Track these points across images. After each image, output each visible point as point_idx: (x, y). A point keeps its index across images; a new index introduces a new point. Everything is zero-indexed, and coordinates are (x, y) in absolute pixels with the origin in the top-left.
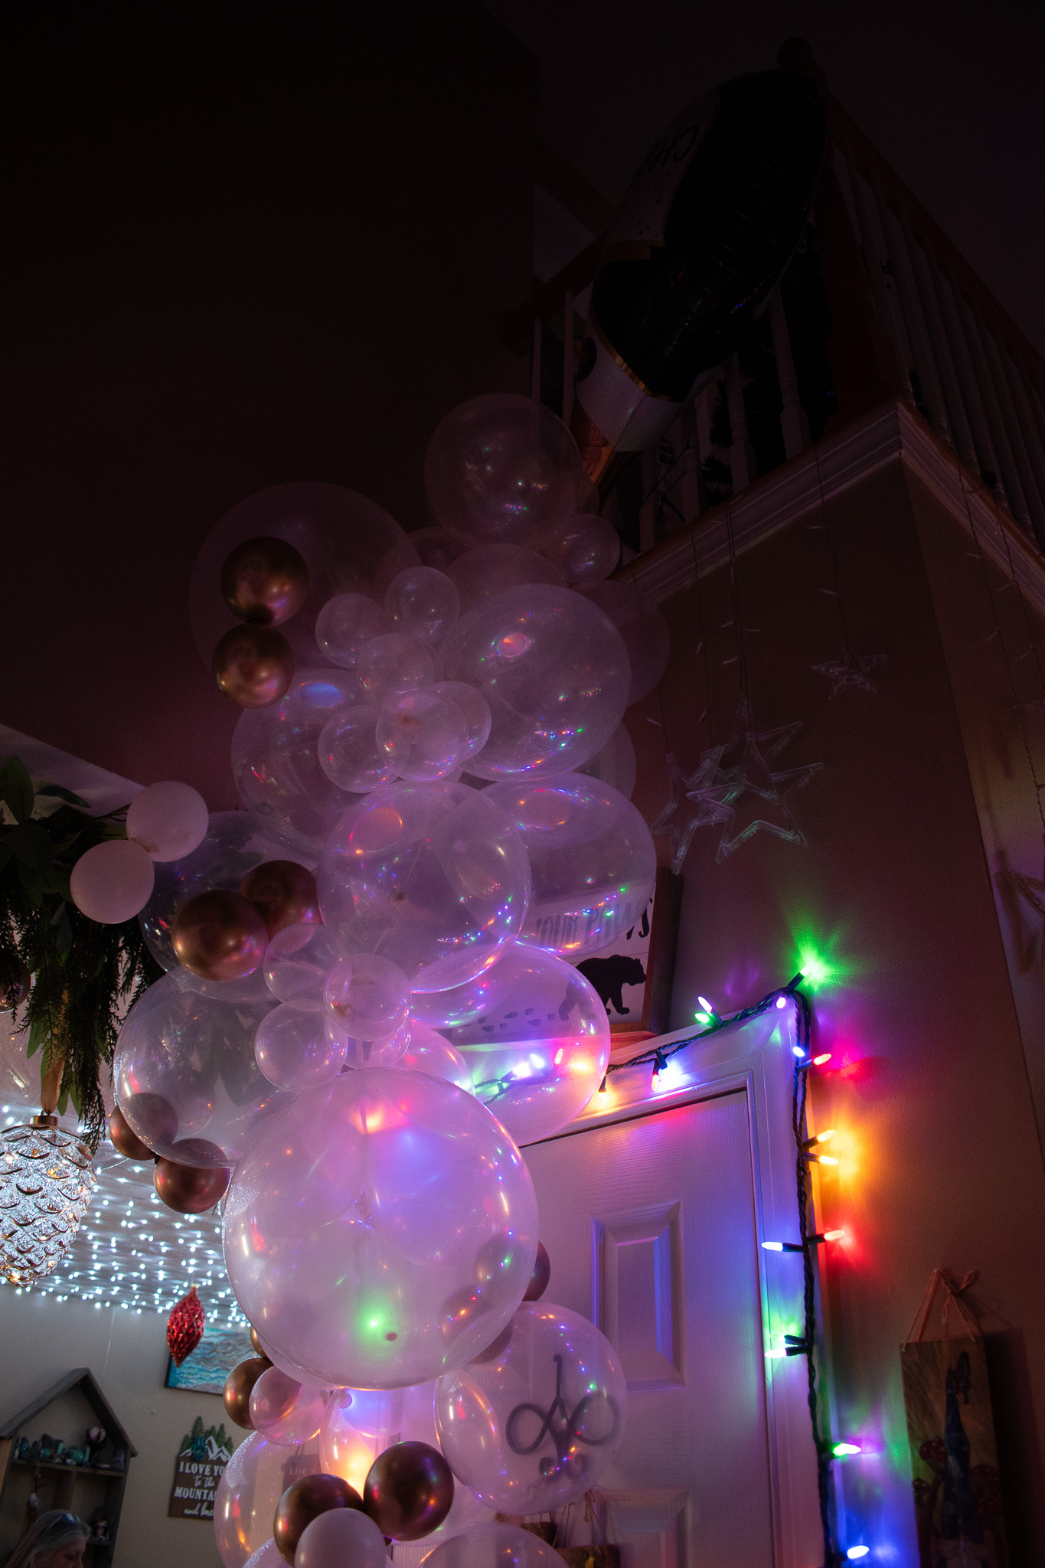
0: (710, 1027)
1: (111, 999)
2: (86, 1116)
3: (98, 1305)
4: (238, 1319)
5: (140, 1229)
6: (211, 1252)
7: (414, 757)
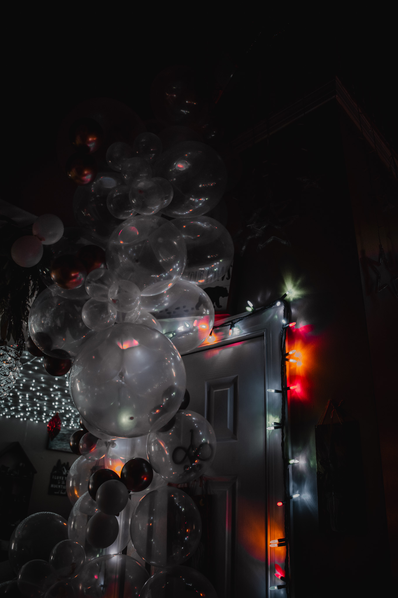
0: (252, 313)
1: (27, 299)
2: (18, 342)
3: (22, 420)
4: (73, 425)
5: (37, 391)
6: (63, 400)
7: (143, 206)
